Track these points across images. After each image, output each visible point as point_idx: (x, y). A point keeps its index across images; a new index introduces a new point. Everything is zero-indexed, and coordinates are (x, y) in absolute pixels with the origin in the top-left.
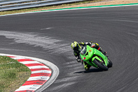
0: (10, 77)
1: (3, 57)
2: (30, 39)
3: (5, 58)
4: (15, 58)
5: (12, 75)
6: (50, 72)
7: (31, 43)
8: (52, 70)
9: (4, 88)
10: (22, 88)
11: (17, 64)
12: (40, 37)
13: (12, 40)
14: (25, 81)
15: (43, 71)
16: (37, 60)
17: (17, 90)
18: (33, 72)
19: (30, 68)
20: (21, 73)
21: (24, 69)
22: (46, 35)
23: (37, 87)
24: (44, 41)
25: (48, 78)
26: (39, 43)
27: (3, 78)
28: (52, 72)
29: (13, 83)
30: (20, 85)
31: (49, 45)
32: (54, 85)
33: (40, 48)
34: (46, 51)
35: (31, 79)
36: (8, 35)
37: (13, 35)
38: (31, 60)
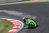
0: (6, 27)
1: (4, 19)
2: (13, 13)
3: (5, 20)
4: (8, 20)
5: (7, 26)
6: (21, 25)
7: (14, 15)
8: (21, 24)
9: (4, 30)
10: (11, 31)
11: (9, 22)
12: (17, 12)
13: (7, 13)
14: (12, 28)
15: (18, 25)
16: (16, 21)
17: (9, 31)
18: (15, 25)
19: (14, 23)
20: (10, 25)
21: (12, 24)
22: (19, 12)
23: (16, 30)
24: (19, 14)
25: (20, 27)
26: (17, 14)
27: (4, 27)
28: (22, 25)
29: (8, 29)
30: (10, 30)
31: (20, 15)
32: (22, 29)
33: (17, 16)
34: (19, 17)
35: (14, 27)
36: (6, 11)
37: (7, 12)
38: (14, 21)
